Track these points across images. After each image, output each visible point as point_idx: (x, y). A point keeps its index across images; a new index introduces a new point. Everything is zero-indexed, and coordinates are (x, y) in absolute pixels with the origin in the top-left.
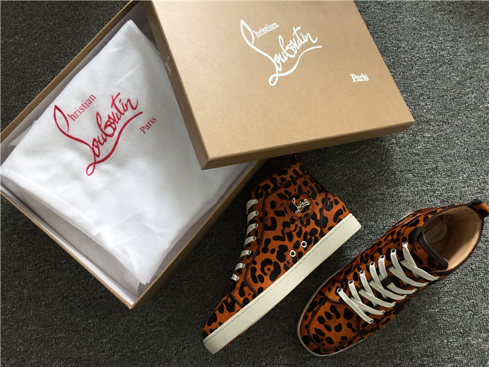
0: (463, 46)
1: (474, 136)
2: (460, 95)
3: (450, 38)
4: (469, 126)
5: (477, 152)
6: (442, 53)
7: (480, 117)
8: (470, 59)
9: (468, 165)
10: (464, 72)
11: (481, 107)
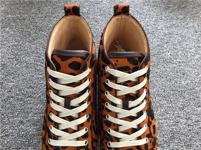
0: (162, 24)
1: (170, 80)
2: (159, 53)
3: (154, 19)
4: (166, 74)
5: (172, 92)
6: (147, 27)
7: (174, 68)
8: (166, 32)
9: (165, 102)
10: (163, 39)
11: (175, 61)
